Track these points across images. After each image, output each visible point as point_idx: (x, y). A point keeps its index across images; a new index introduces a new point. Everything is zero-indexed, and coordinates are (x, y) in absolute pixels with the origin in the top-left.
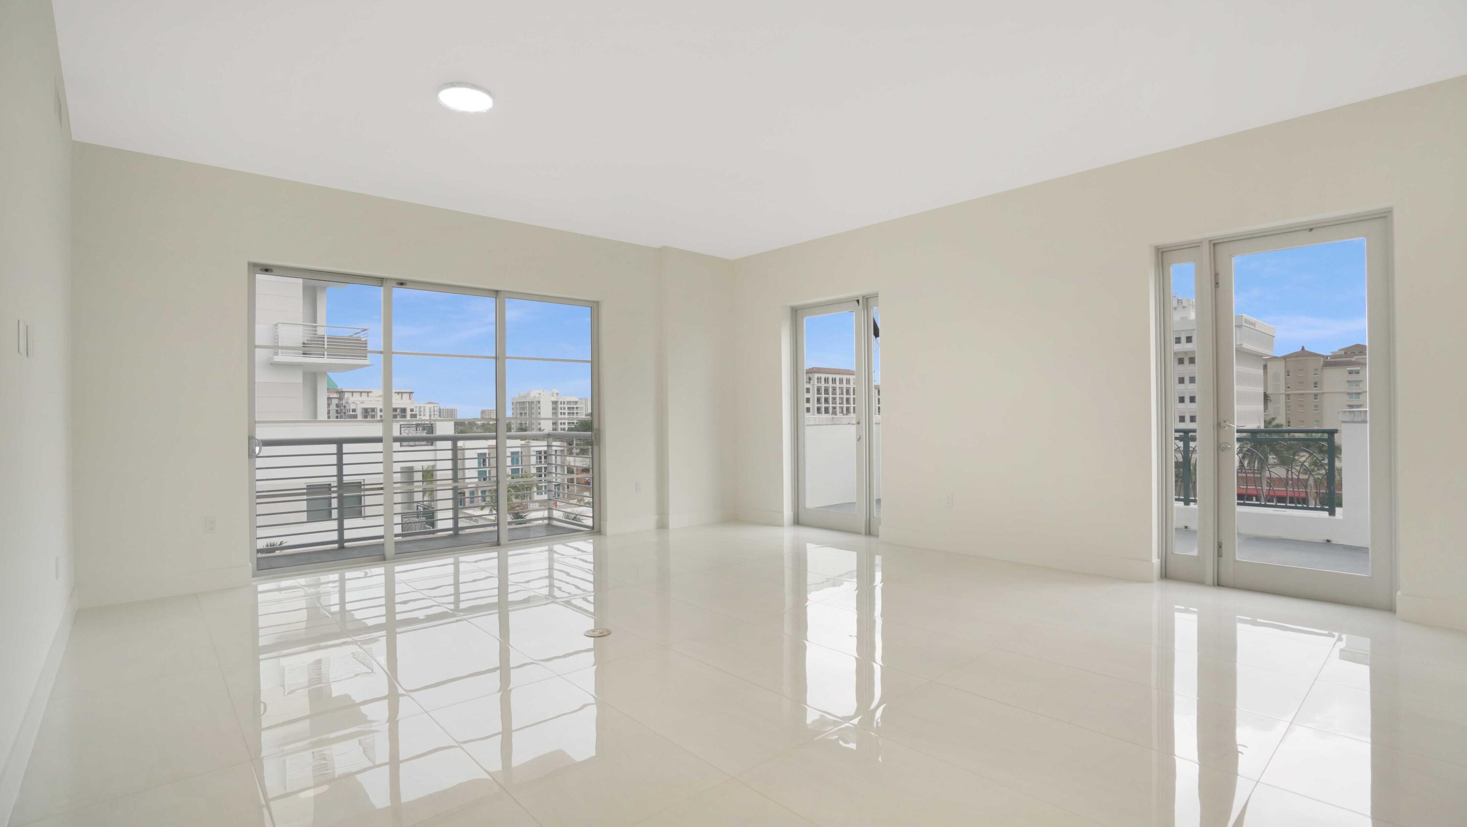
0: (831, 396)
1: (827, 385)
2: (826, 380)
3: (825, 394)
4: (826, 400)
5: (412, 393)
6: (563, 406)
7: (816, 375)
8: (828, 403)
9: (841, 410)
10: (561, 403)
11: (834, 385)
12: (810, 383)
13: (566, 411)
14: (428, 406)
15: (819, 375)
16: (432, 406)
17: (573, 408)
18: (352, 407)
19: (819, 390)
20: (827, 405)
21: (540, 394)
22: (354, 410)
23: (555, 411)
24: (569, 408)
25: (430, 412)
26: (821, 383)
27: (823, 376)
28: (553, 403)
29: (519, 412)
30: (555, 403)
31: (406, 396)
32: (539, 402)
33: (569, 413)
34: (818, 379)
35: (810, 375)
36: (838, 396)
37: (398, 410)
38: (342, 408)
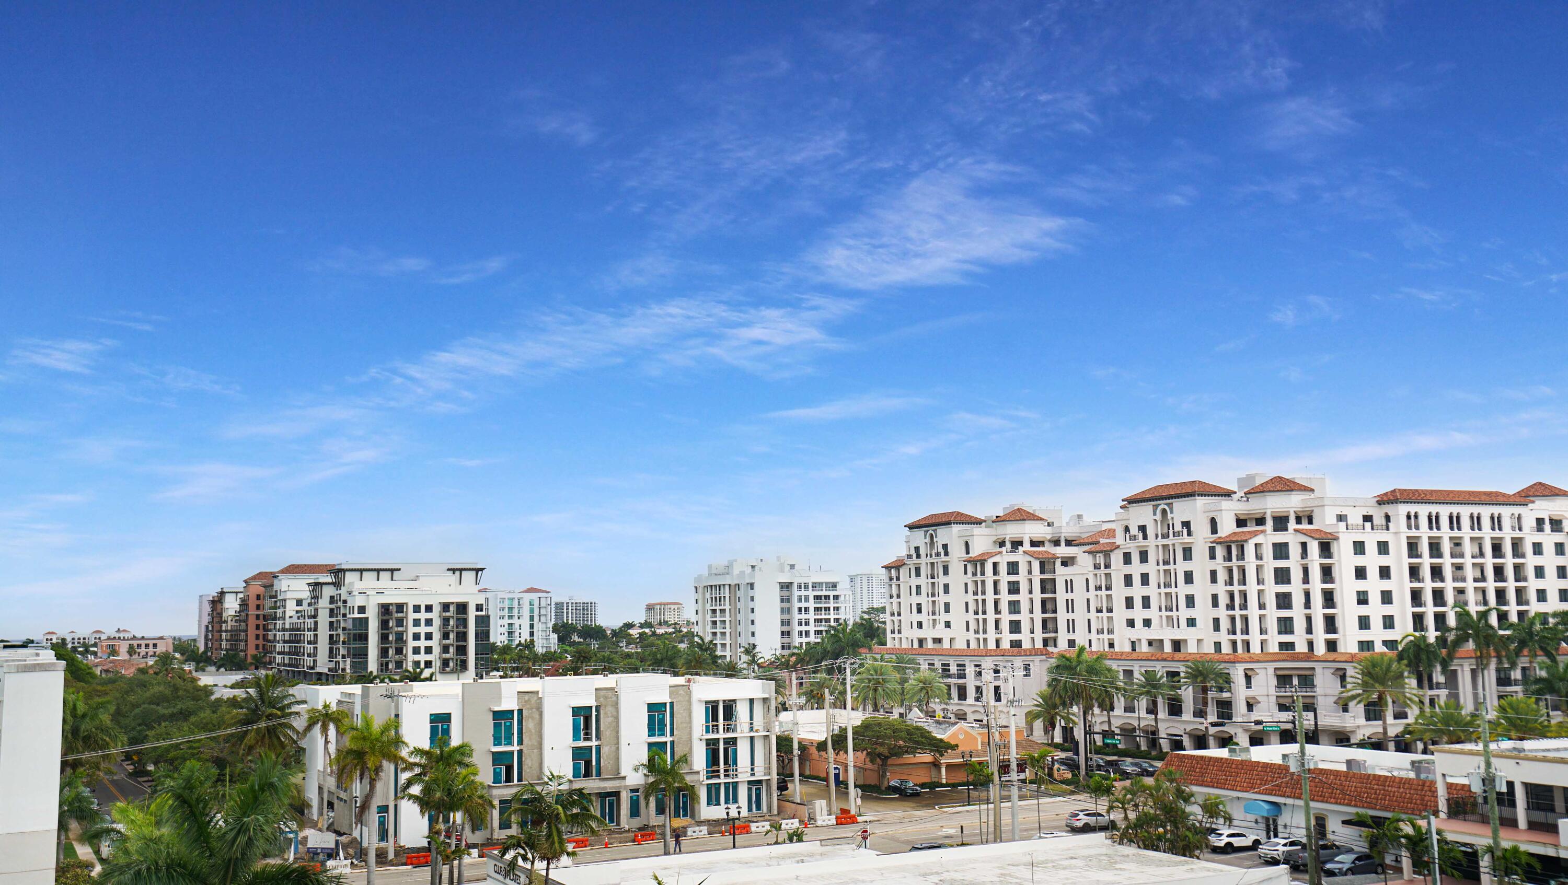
0: (1447, 562)
1: (1435, 533)
2: (1434, 521)
3: (1431, 557)
4: (1437, 572)
5: (482, 570)
6: (803, 593)
7: (1403, 509)
8: (1442, 580)
9: (1480, 598)
10: (799, 587)
11: (1456, 533)
12: (1388, 529)
13: (811, 605)
14: (527, 597)
15: (1412, 508)
16: (535, 596)
17: (827, 597)
18: (359, 601)
19: (1413, 548)
20: (1439, 585)
21: (753, 567)
22: (362, 609)
23: (786, 605)
24: (817, 598)
25: (532, 610)
26: (1417, 528)
27: (1423, 511)
28: (782, 588)
29: (709, 607)
30: (786, 587)
31: (469, 577)
32: (752, 586)
33: (817, 609)
34: (1409, 517)
35: (1389, 509)
36: (1468, 561)
37: (452, 608)
38: (340, 604)
